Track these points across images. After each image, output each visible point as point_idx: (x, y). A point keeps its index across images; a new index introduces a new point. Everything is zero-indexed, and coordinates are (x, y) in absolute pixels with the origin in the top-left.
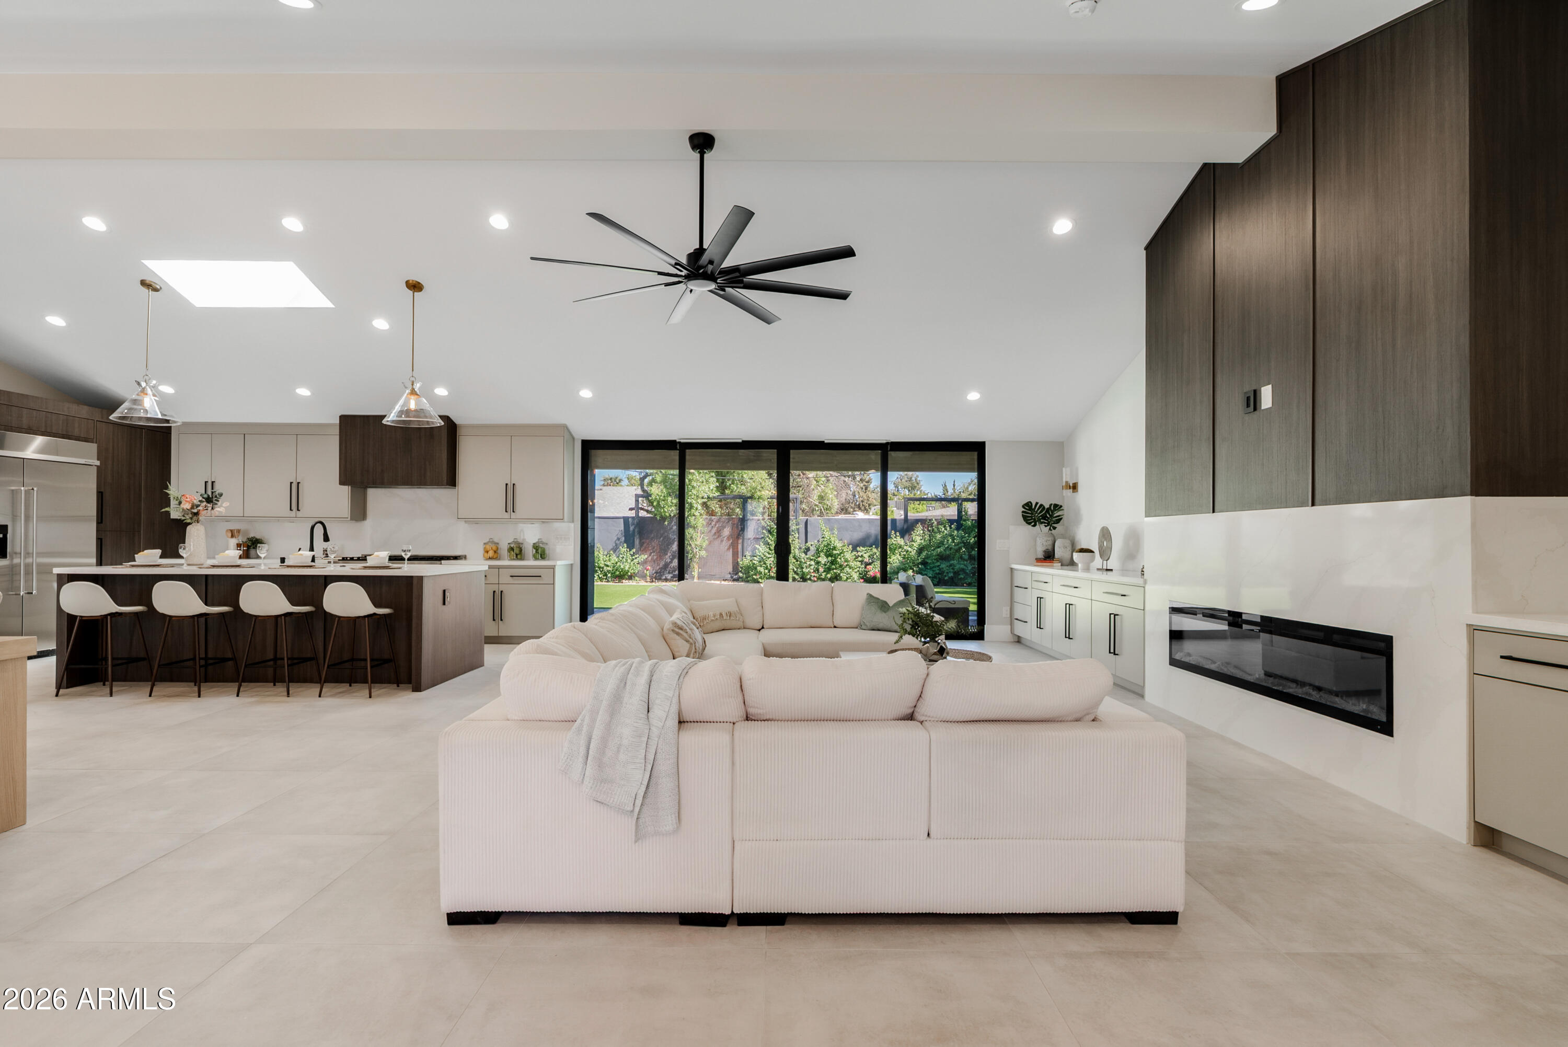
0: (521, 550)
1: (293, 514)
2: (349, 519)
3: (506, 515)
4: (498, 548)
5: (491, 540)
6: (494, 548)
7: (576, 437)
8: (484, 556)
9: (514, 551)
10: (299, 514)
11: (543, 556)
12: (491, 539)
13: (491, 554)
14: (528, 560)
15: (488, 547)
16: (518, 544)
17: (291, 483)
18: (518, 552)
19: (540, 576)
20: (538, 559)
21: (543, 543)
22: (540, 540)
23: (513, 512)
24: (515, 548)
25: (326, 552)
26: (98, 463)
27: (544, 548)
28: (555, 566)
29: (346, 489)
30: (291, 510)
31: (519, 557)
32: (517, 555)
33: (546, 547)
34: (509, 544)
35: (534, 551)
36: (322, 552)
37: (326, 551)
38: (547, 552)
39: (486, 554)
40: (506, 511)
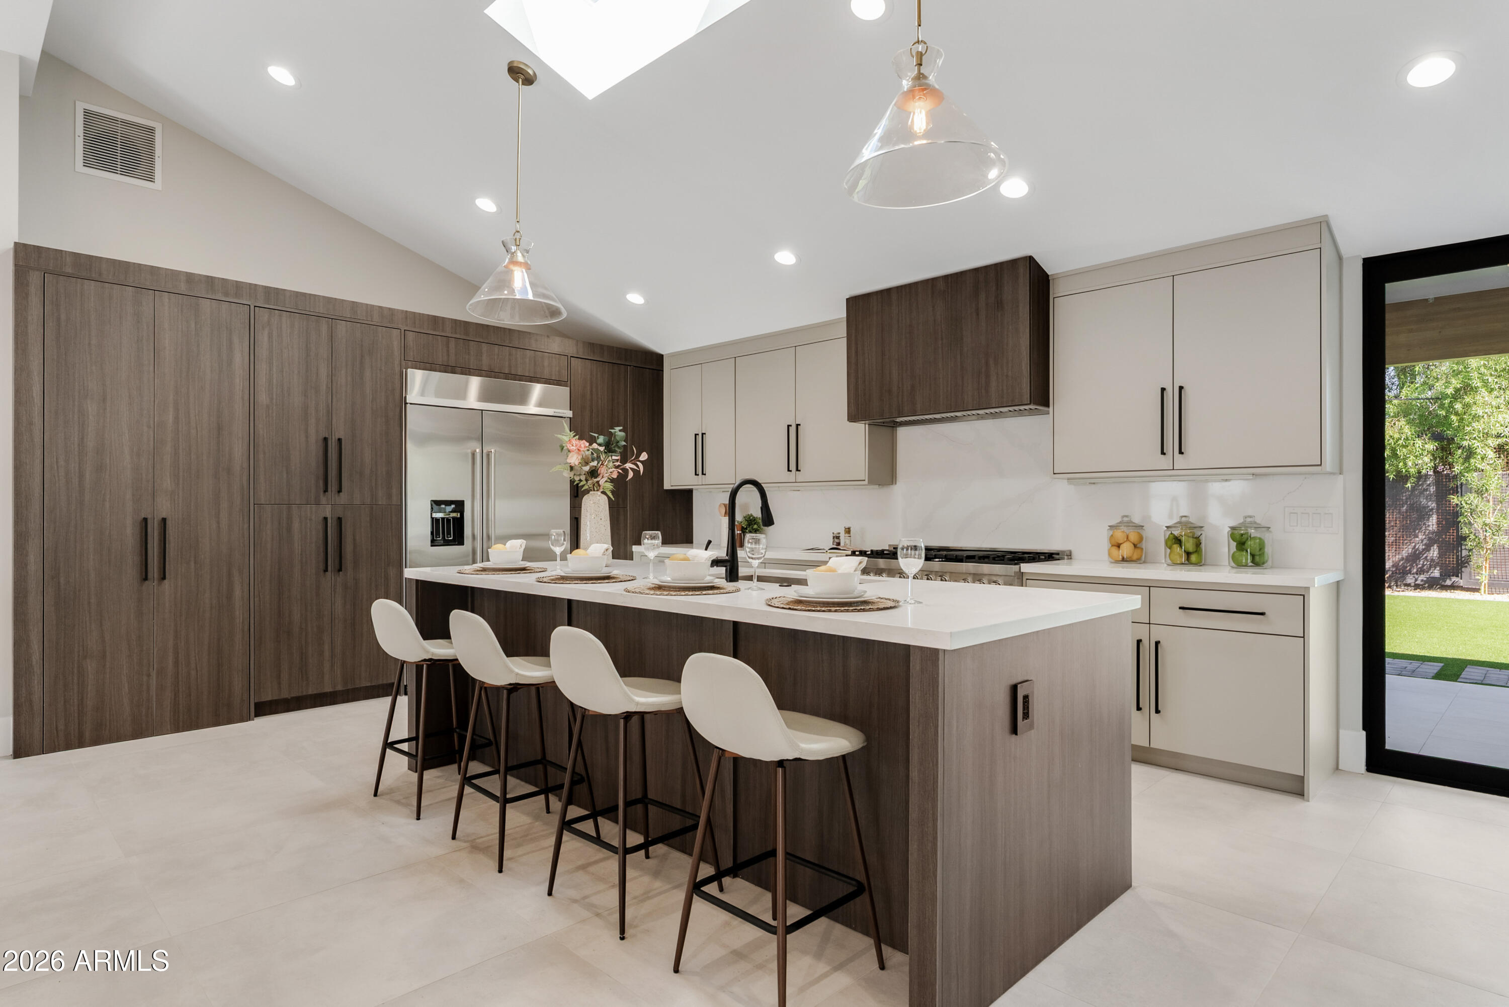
0: (1198, 544)
1: (791, 476)
2: (866, 482)
3: (1164, 462)
4: (1141, 538)
5: (1125, 519)
6: (1133, 537)
7: (1345, 251)
8: (1110, 554)
9: (1181, 546)
10: (800, 476)
11: (1257, 558)
12: (1126, 516)
13: (1126, 550)
14: (1215, 565)
15: (1119, 535)
16: (1191, 528)
17: (789, 426)
18: (1189, 545)
19: (1262, 614)
20: (1246, 566)
21: (1258, 527)
22: (1249, 520)
23: (1181, 452)
24: (1183, 539)
25: (837, 541)
26: (569, 414)
27: (1260, 539)
28: (1307, 589)
29: (861, 429)
30: (789, 470)
31: (1193, 558)
32: (1188, 554)
33: (1267, 537)
34: (1167, 527)
35: (1234, 544)
36: (832, 540)
37: (838, 538)
38: (1268, 550)
39: (1115, 550)
40: (1163, 453)
